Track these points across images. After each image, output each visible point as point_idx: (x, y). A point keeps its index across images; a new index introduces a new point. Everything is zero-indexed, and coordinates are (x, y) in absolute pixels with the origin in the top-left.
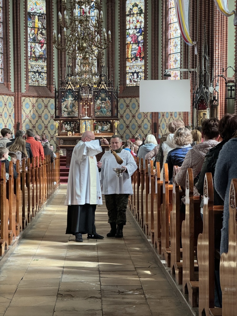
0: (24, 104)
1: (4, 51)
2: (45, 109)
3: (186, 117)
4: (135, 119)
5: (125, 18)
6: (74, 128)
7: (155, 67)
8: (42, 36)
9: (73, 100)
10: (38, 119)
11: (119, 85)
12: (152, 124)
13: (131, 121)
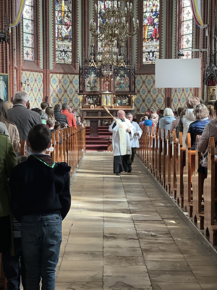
0: (51, 80)
1: (35, 32)
2: (70, 84)
3: (197, 92)
4: (150, 94)
5: (143, 2)
6: (96, 101)
7: (169, 46)
8: (68, 19)
9: (95, 77)
10: (64, 93)
11: (136, 63)
12: (166, 98)
13: (147, 95)
